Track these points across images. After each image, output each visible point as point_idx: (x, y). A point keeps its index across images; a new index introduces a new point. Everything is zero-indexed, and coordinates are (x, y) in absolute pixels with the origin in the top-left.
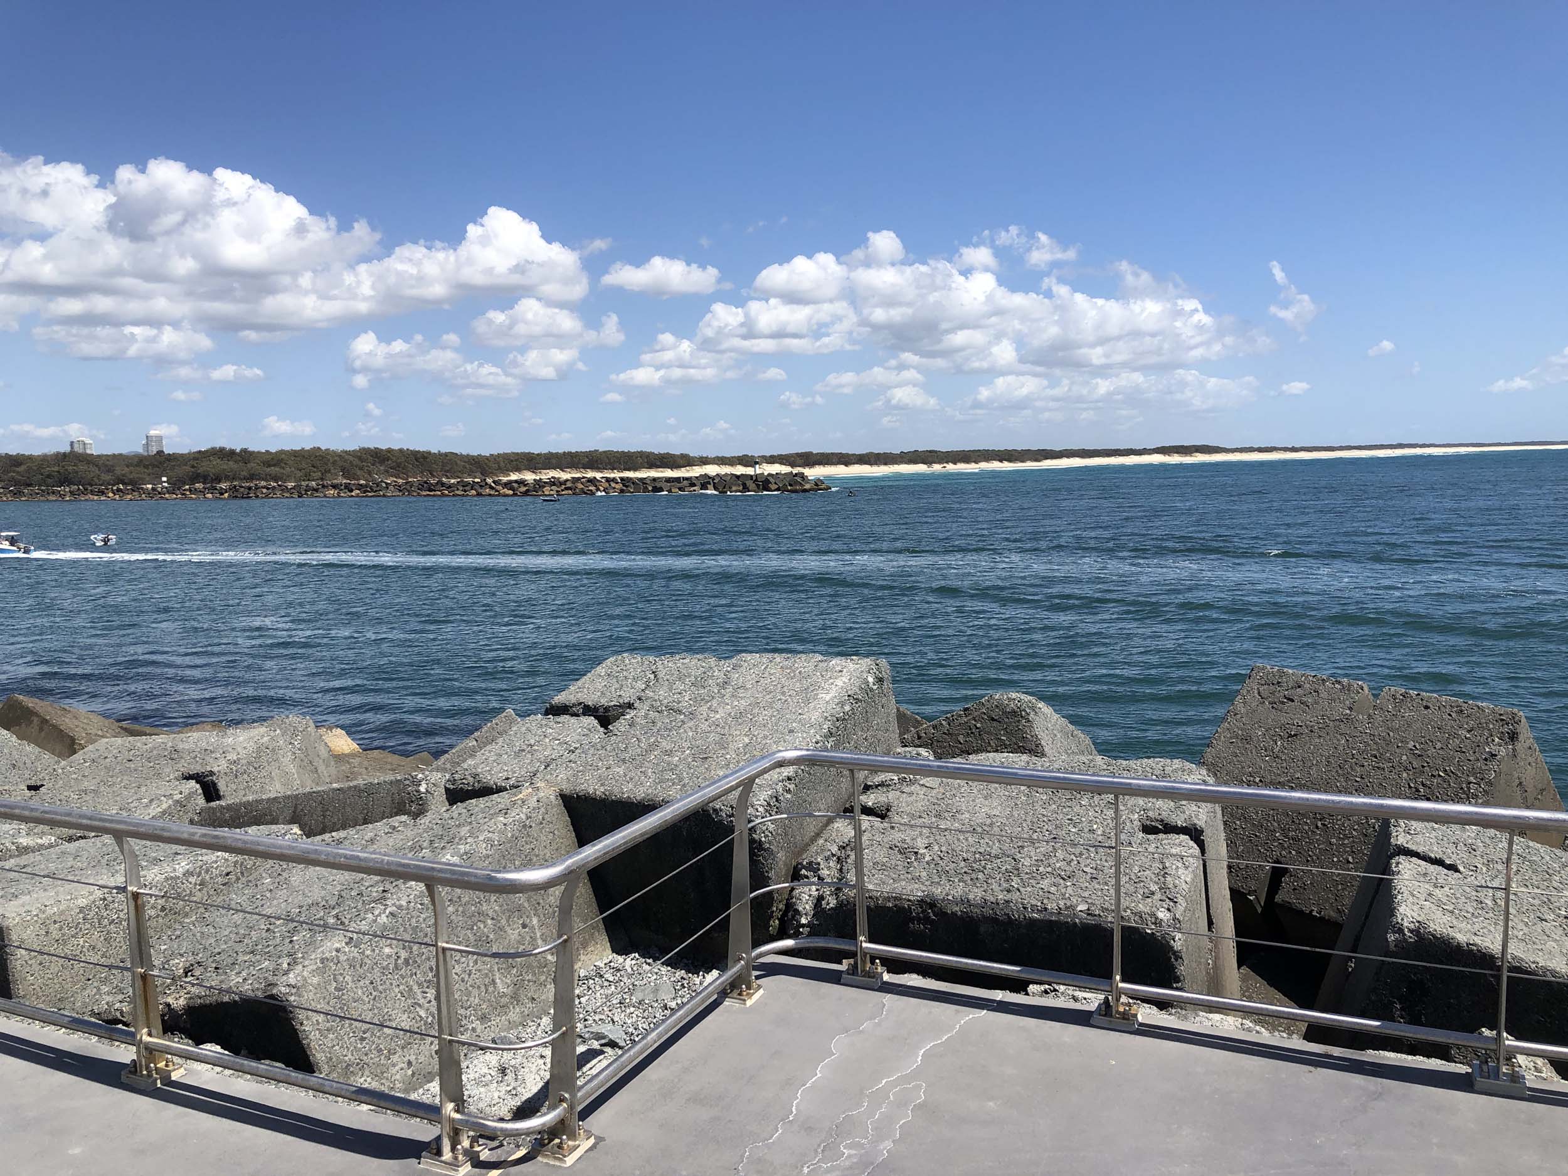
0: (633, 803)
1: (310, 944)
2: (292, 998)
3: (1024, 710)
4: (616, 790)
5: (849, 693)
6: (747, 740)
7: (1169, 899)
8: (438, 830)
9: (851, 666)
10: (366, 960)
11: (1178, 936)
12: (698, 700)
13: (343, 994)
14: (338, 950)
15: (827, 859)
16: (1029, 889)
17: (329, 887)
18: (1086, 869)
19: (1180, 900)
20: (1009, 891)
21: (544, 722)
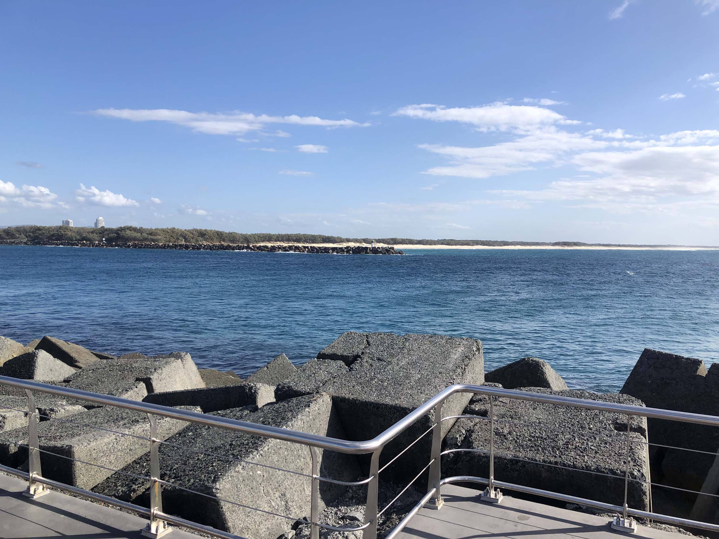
1: (224, 469)
2: (218, 495)
3: (540, 366)
4: (360, 398)
5: (466, 355)
6: (420, 377)
7: (638, 465)
11: (645, 484)
13: (240, 494)
14: (238, 472)
15: (460, 435)
19: (643, 466)
21: (318, 362)
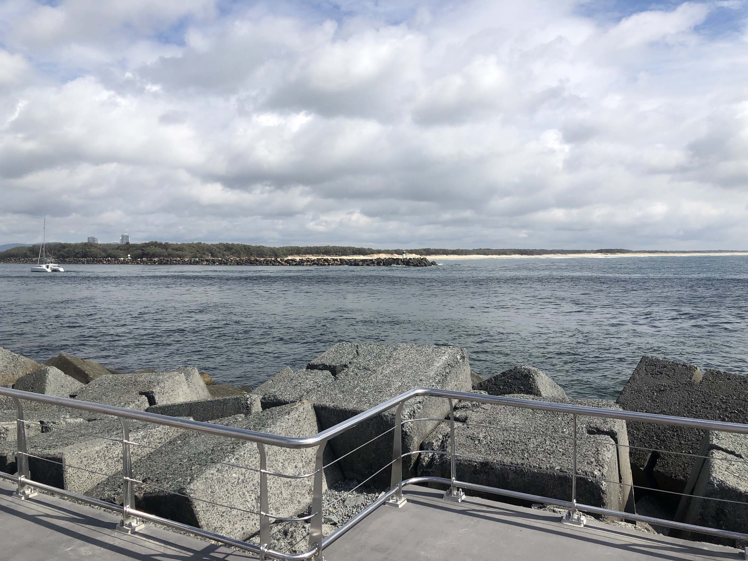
0: (347, 411)
1: (201, 471)
2: (192, 495)
3: (532, 374)
5: (449, 363)
6: (401, 384)
7: (600, 465)
8: (257, 421)
9: (450, 351)
10: (226, 480)
11: (604, 483)
12: (378, 365)
13: (214, 495)
14: (212, 474)
15: (437, 441)
16: (533, 458)
17: (207, 445)
18: (561, 450)
19: (605, 466)
20: (523, 459)
21: (306, 373)
